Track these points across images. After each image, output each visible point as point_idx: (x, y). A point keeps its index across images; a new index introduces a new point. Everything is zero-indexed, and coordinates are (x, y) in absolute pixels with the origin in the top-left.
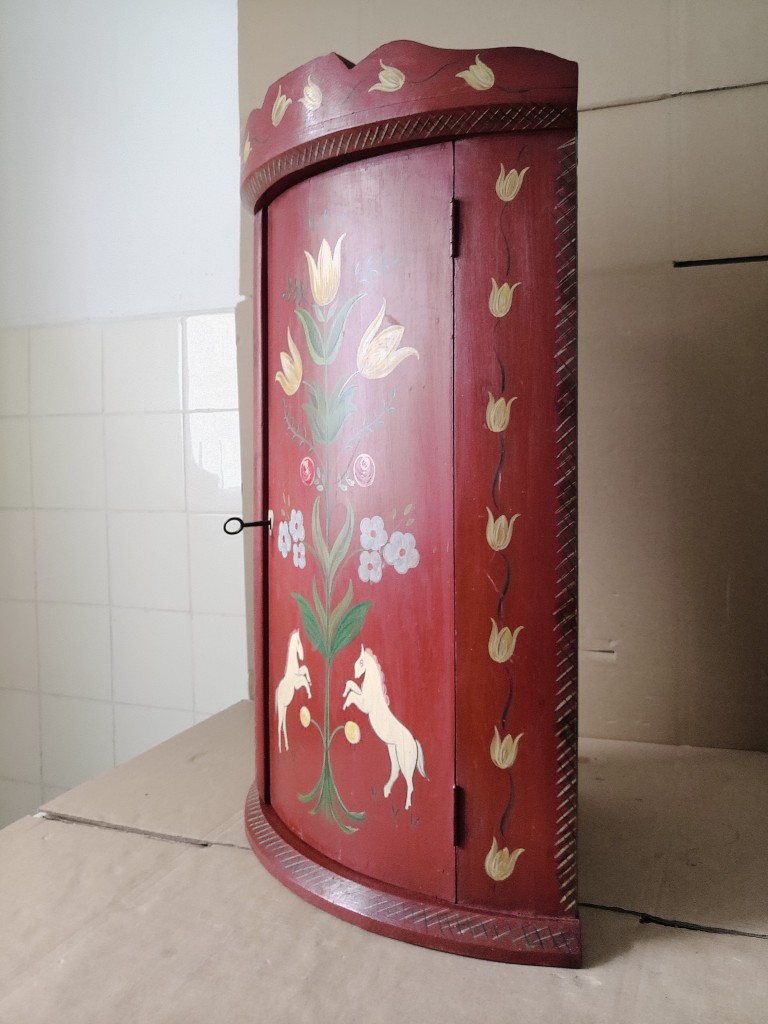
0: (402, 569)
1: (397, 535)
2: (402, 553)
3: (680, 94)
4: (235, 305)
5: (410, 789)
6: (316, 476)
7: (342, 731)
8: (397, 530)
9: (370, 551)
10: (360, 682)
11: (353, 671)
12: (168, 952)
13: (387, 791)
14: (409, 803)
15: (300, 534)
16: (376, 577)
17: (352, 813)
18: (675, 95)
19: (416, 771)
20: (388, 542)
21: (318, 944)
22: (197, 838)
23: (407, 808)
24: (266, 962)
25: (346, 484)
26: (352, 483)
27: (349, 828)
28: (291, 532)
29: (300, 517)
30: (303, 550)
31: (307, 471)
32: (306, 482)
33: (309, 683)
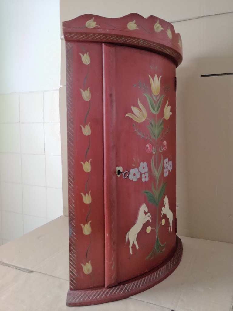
3: (204, 16)
4: (59, 88)
6: (153, 149)
8: (170, 161)
9: (166, 168)
15: (146, 170)
16: (167, 175)
17: (164, 245)
18: (202, 17)
20: (169, 164)
22: (30, 269)
25: (161, 150)
26: (163, 150)
27: (163, 250)
28: (140, 171)
29: (145, 164)
30: (147, 175)
31: (149, 148)
32: (149, 152)
33: (150, 217)
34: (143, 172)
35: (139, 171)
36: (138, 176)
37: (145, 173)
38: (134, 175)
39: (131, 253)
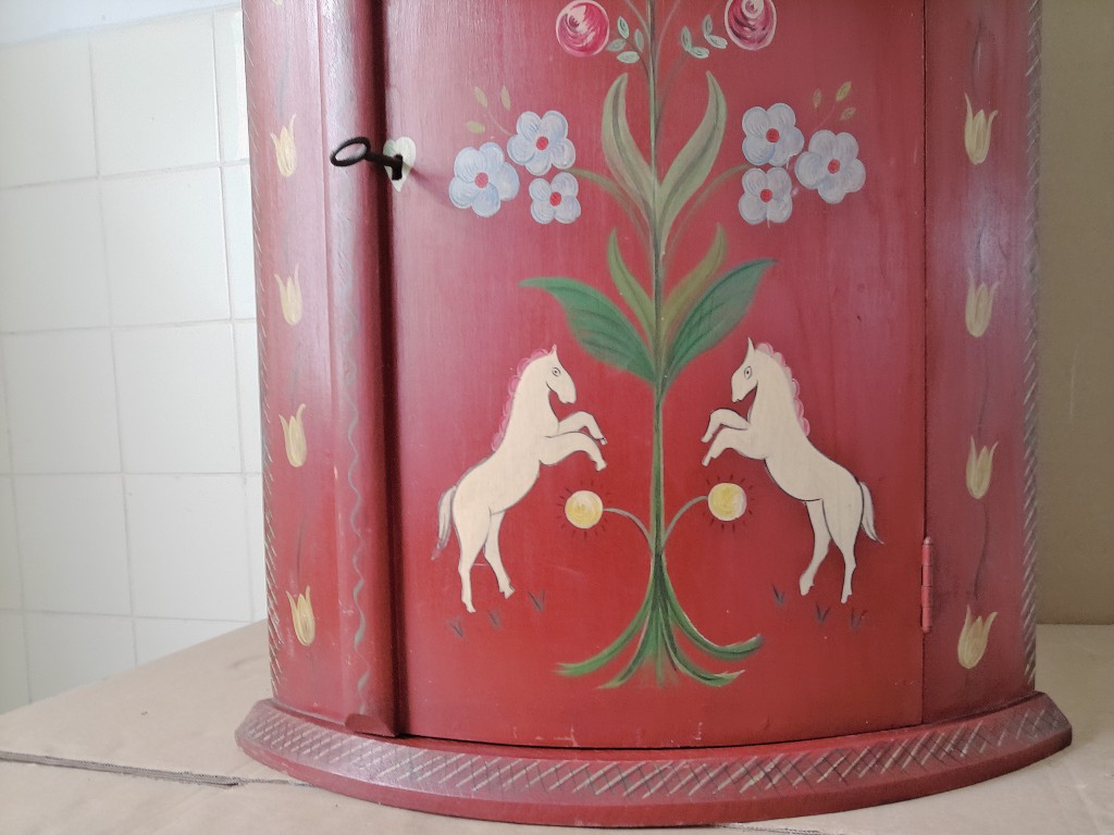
0: (833, 195)
1: (822, 137)
2: (833, 166)
5: (850, 565)
6: (615, 35)
7: (705, 503)
8: (824, 128)
9: (766, 167)
10: (743, 408)
11: (728, 390)
13: (806, 583)
14: (847, 590)
15: (565, 154)
16: (779, 211)
17: (729, 647)
19: (861, 533)
20: (806, 148)
22: (221, 774)
23: (844, 600)
25: (706, 45)
26: (722, 44)
27: (723, 675)
28: (518, 159)
29: (554, 123)
30: (568, 187)
31: (582, 28)
32: (583, 49)
33: (597, 441)
34: (537, 167)
35: (511, 162)
36: (507, 187)
37: (552, 173)
38: (482, 180)
39: (471, 609)
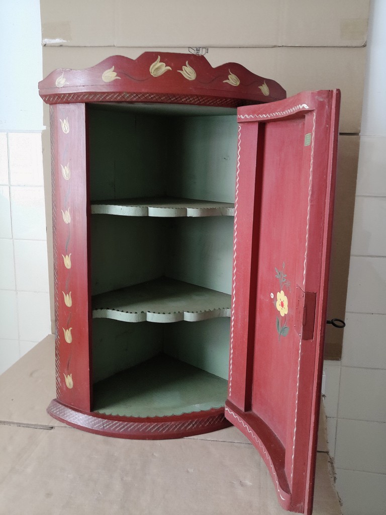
3: (283, 46)
12: (49, 495)
18: (280, 46)
21: (122, 480)
22: (46, 424)
24: (99, 494)
